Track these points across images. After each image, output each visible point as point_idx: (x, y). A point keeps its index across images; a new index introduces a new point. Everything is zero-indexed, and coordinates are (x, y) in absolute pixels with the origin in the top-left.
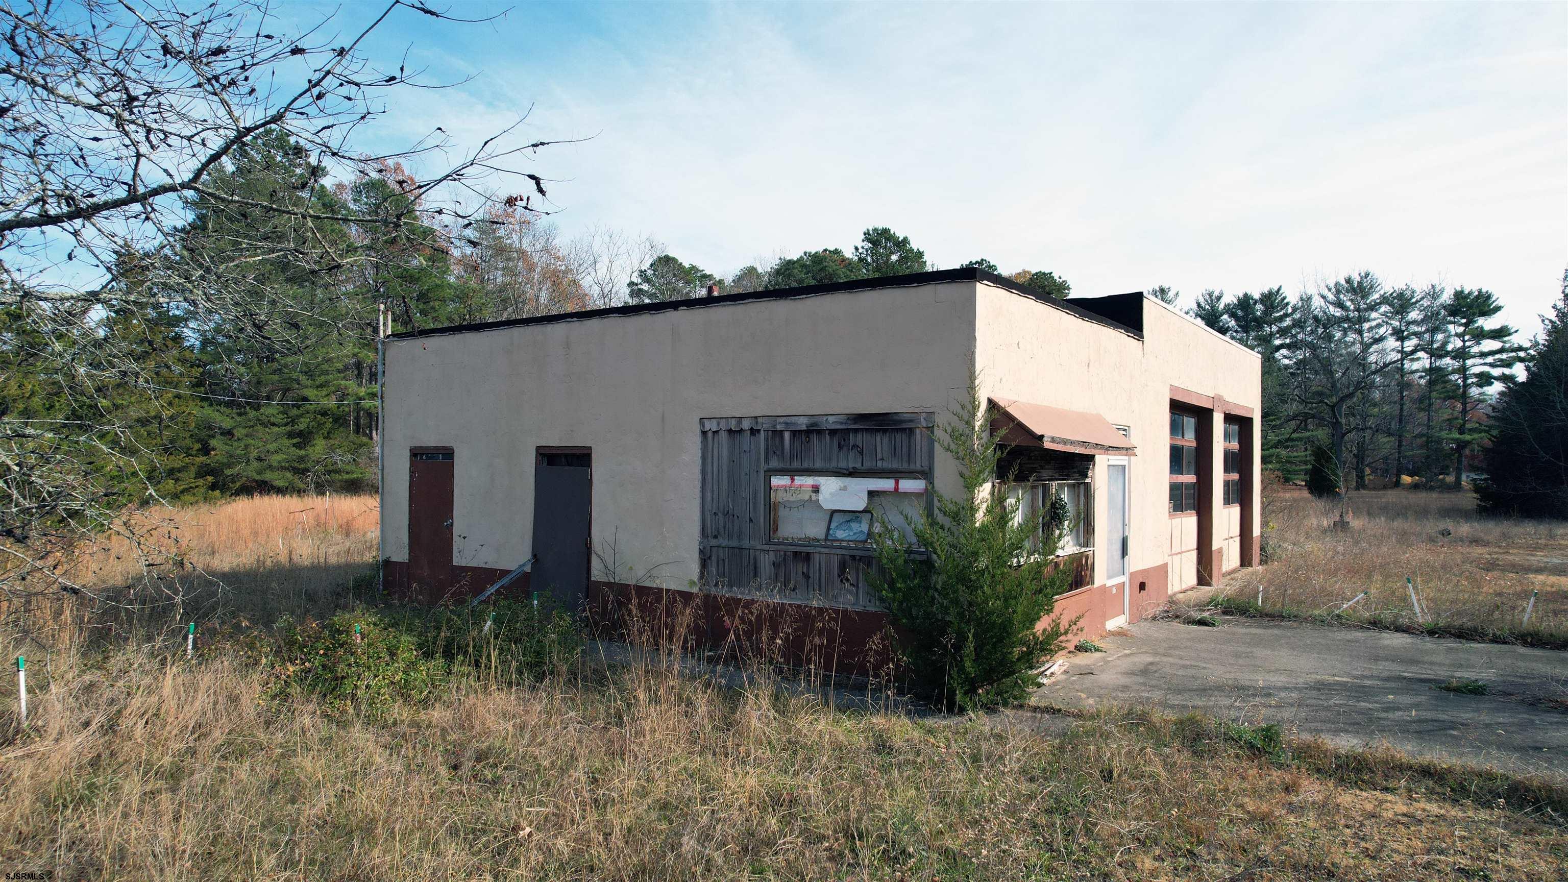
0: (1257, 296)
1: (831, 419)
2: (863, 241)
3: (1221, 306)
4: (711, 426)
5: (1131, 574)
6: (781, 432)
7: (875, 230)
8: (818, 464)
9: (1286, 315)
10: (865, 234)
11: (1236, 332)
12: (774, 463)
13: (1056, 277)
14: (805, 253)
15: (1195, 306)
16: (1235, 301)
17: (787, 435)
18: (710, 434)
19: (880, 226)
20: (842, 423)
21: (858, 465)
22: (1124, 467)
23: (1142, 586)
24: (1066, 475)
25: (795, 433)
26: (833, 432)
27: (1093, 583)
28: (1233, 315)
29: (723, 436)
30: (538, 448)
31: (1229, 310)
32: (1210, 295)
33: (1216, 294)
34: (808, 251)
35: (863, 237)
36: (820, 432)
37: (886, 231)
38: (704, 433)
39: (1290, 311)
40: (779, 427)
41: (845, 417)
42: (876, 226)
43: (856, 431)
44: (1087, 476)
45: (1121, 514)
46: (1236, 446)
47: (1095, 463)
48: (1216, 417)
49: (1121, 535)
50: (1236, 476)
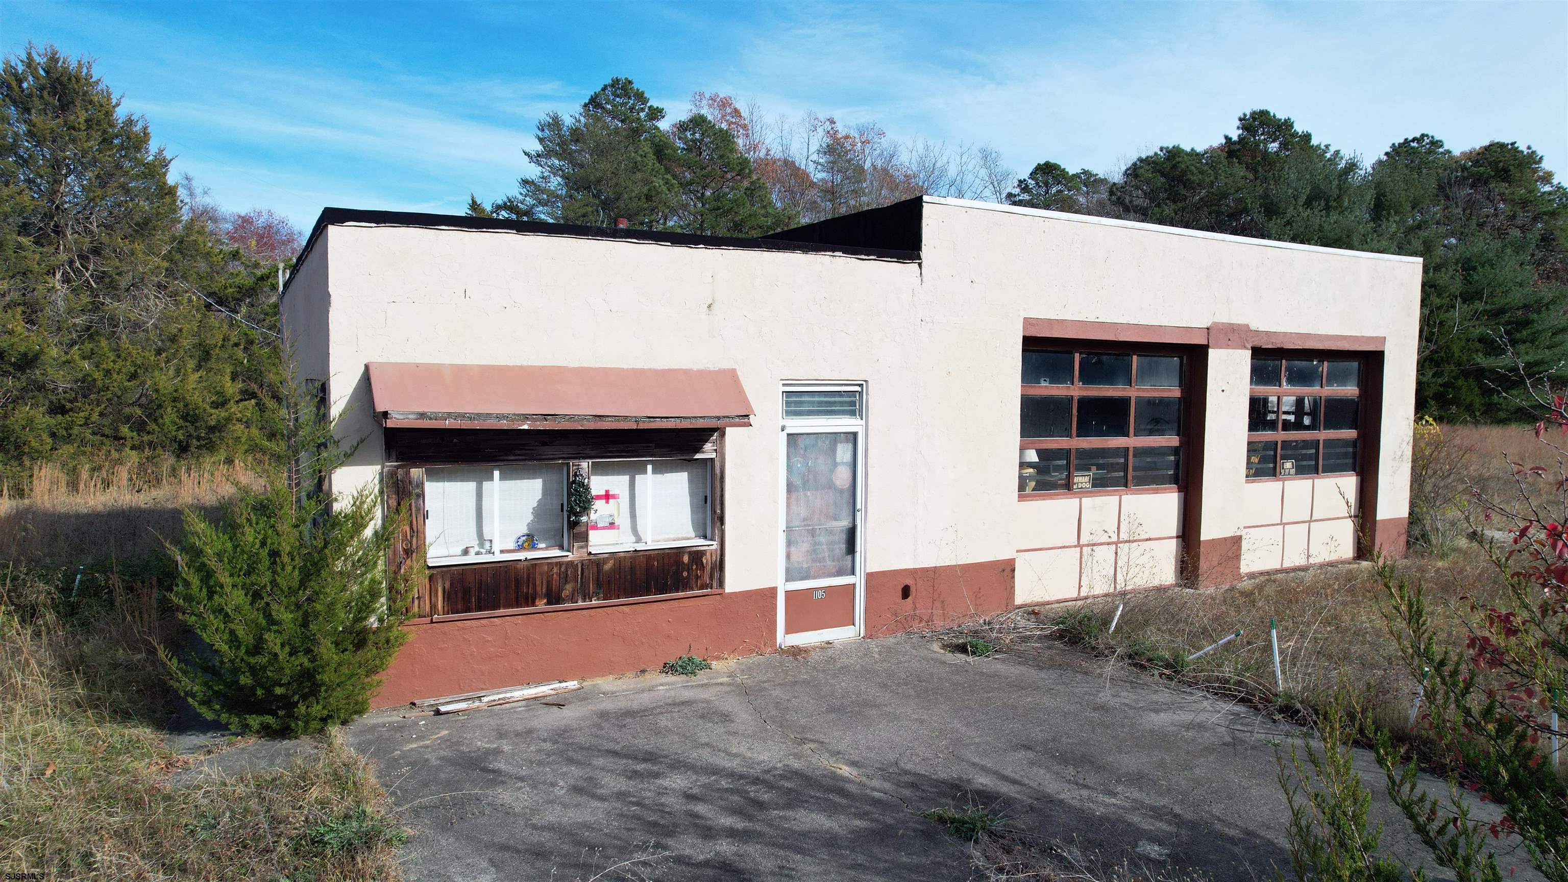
2: (1238, 128)
7: (1253, 114)
10: (1240, 120)
14: (1161, 149)
22: (855, 435)
24: (627, 452)
34: (1165, 145)
35: (1238, 123)
37: (1264, 114)
42: (1255, 109)
44: (699, 450)
45: (847, 496)
46: (1350, 390)
47: (723, 435)
48: (1214, 355)
49: (845, 523)
50: (1350, 434)
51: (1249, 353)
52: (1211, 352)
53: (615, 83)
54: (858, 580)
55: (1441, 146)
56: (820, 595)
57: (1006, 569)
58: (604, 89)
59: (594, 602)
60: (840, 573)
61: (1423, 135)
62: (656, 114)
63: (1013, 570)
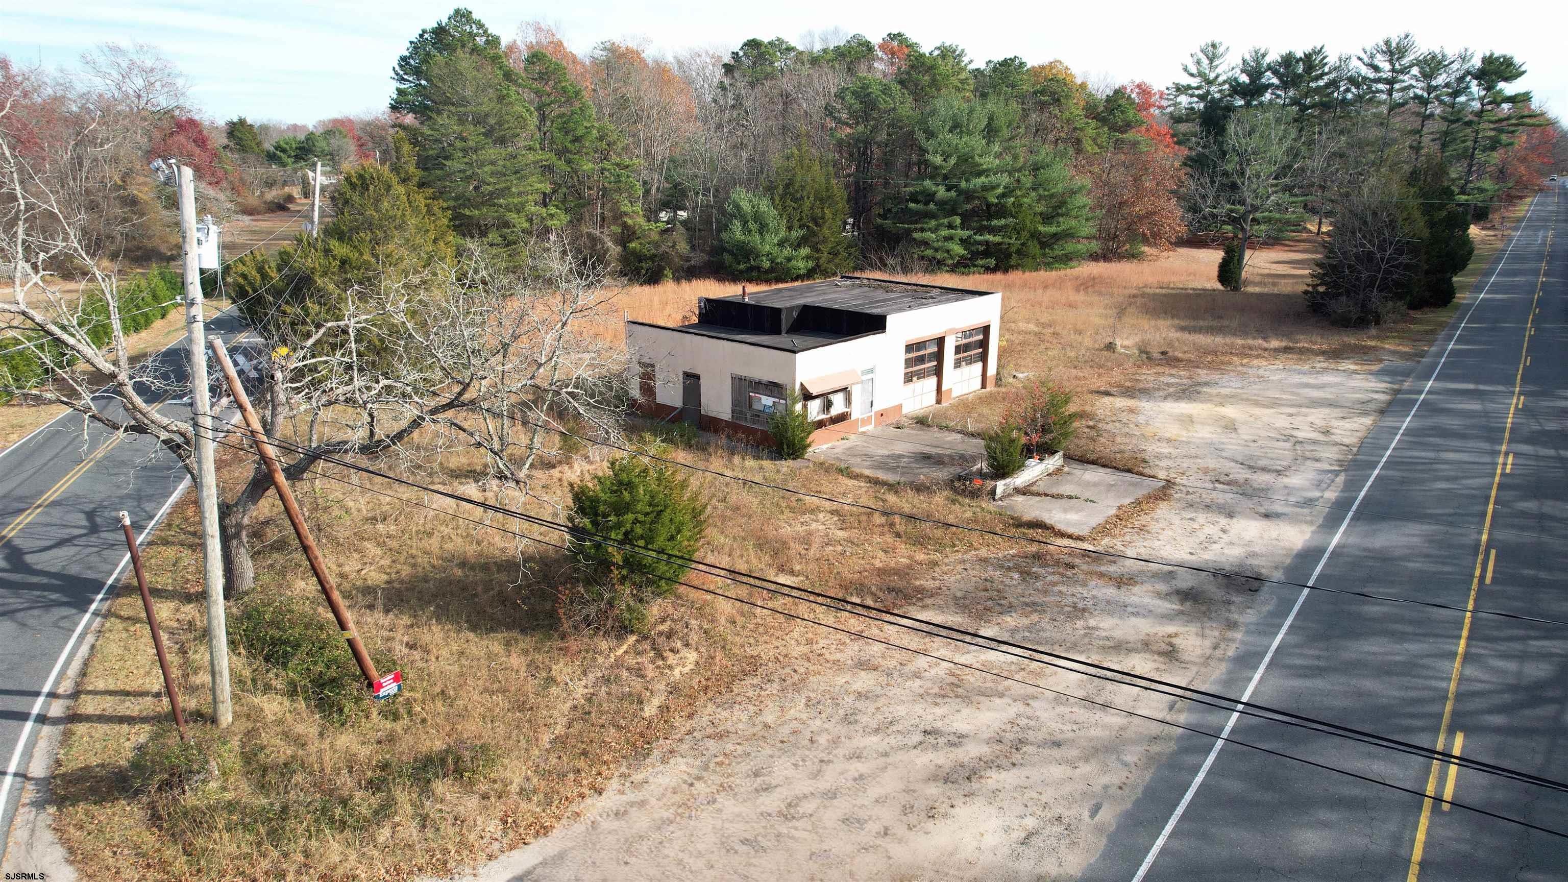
1: (764, 381)
5: (876, 412)
6: (752, 382)
8: (761, 392)
12: (751, 389)
23: (882, 415)
25: (755, 383)
26: (764, 384)
28: (1275, 73)
29: (737, 379)
31: (1269, 68)
36: (761, 383)
38: (732, 378)
39: (1328, 69)
41: (768, 381)
43: (770, 385)
45: (871, 394)
46: (979, 337)
49: (871, 400)
50: (980, 350)
51: (955, 334)
52: (946, 336)
54: (873, 413)
56: (867, 418)
59: (832, 426)
60: (870, 412)
63: (902, 406)
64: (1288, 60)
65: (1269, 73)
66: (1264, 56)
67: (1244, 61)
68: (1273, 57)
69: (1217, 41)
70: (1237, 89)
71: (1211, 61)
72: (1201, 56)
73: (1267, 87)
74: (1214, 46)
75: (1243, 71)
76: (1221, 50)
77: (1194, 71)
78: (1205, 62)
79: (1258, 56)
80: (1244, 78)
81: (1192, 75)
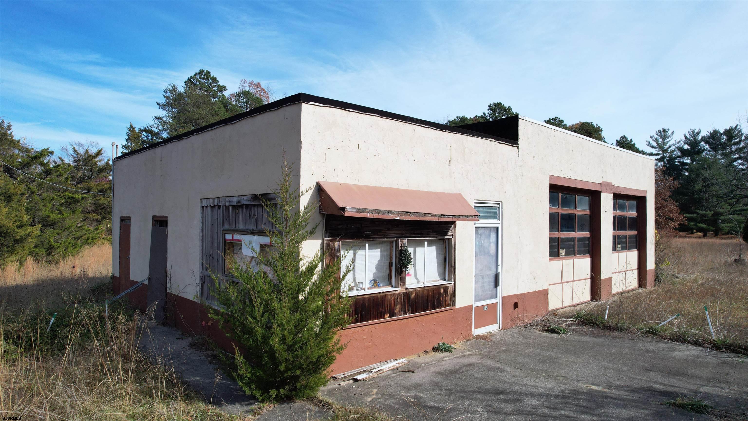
0: (722, 131)
1: (246, 198)
2: (488, 110)
3: (700, 138)
4: (205, 203)
5: (504, 298)
6: (228, 206)
7: (494, 104)
8: (242, 227)
9: (740, 141)
10: (489, 106)
11: (709, 151)
12: (227, 227)
13: (595, 125)
15: (683, 138)
16: (709, 134)
17: (230, 208)
18: (205, 208)
19: (496, 101)
20: (249, 201)
21: (255, 228)
22: (497, 228)
23: (516, 305)
24: (420, 234)
25: (233, 206)
26: (247, 206)
27: (454, 305)
28: (707, 142)
29: (209, 208)
30: (153, 217)
31: (704, 139)
32: (693, 132)
33: (697, 131)
35: (488, 108)
36: (242, 206)
37: (499, 104)
38: (203, 207)
39: (743, 138)
40: (227, 204)
41: (250, 197)
42: (495, 102)
43: (255, 205)
44: (446, 234)
45: (494, 258)
46: (633, 213)
47: (455, 227)
48: (603, 195)
49: (494, 272)
50: (634, 232)
51: (612, 195)
52: (602, 194)
53: (201, 72)
54: (498, 300)
55: (563, 122)
56: (486, 308)
57: (544, 294)
58: (196, 74)
59: (408, 315)
60: (492, 298)
61: (556, 117)
62: (222, 88)
63: (548, 294)
64: (715, 135)
65: (702, 143)
66: (698, 133)
67: (686, 137)
68: (705, 133)
69: (666, 128)
70: (684, 153)
71: (664, 139)
72: (656, 136)
73: (704, 150)
74: (664, 131)
75: (685, 143)
76: (670, 133)
77: (655, 144)
78: (660, 140)
79: (695, 134)
80: (686, 147)
81: (653, 147)
